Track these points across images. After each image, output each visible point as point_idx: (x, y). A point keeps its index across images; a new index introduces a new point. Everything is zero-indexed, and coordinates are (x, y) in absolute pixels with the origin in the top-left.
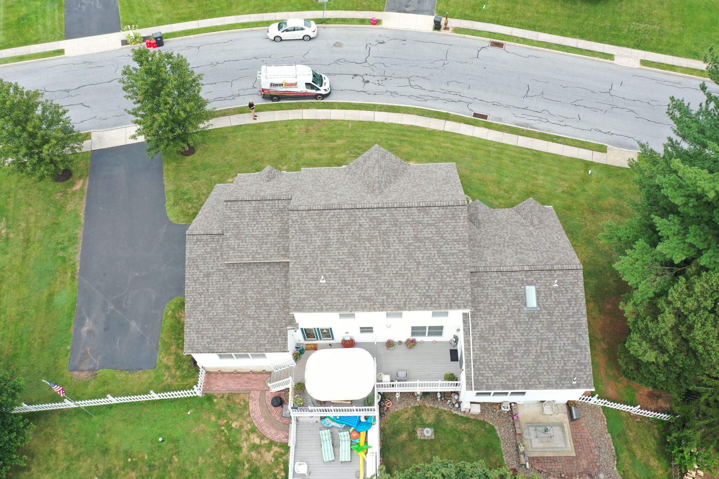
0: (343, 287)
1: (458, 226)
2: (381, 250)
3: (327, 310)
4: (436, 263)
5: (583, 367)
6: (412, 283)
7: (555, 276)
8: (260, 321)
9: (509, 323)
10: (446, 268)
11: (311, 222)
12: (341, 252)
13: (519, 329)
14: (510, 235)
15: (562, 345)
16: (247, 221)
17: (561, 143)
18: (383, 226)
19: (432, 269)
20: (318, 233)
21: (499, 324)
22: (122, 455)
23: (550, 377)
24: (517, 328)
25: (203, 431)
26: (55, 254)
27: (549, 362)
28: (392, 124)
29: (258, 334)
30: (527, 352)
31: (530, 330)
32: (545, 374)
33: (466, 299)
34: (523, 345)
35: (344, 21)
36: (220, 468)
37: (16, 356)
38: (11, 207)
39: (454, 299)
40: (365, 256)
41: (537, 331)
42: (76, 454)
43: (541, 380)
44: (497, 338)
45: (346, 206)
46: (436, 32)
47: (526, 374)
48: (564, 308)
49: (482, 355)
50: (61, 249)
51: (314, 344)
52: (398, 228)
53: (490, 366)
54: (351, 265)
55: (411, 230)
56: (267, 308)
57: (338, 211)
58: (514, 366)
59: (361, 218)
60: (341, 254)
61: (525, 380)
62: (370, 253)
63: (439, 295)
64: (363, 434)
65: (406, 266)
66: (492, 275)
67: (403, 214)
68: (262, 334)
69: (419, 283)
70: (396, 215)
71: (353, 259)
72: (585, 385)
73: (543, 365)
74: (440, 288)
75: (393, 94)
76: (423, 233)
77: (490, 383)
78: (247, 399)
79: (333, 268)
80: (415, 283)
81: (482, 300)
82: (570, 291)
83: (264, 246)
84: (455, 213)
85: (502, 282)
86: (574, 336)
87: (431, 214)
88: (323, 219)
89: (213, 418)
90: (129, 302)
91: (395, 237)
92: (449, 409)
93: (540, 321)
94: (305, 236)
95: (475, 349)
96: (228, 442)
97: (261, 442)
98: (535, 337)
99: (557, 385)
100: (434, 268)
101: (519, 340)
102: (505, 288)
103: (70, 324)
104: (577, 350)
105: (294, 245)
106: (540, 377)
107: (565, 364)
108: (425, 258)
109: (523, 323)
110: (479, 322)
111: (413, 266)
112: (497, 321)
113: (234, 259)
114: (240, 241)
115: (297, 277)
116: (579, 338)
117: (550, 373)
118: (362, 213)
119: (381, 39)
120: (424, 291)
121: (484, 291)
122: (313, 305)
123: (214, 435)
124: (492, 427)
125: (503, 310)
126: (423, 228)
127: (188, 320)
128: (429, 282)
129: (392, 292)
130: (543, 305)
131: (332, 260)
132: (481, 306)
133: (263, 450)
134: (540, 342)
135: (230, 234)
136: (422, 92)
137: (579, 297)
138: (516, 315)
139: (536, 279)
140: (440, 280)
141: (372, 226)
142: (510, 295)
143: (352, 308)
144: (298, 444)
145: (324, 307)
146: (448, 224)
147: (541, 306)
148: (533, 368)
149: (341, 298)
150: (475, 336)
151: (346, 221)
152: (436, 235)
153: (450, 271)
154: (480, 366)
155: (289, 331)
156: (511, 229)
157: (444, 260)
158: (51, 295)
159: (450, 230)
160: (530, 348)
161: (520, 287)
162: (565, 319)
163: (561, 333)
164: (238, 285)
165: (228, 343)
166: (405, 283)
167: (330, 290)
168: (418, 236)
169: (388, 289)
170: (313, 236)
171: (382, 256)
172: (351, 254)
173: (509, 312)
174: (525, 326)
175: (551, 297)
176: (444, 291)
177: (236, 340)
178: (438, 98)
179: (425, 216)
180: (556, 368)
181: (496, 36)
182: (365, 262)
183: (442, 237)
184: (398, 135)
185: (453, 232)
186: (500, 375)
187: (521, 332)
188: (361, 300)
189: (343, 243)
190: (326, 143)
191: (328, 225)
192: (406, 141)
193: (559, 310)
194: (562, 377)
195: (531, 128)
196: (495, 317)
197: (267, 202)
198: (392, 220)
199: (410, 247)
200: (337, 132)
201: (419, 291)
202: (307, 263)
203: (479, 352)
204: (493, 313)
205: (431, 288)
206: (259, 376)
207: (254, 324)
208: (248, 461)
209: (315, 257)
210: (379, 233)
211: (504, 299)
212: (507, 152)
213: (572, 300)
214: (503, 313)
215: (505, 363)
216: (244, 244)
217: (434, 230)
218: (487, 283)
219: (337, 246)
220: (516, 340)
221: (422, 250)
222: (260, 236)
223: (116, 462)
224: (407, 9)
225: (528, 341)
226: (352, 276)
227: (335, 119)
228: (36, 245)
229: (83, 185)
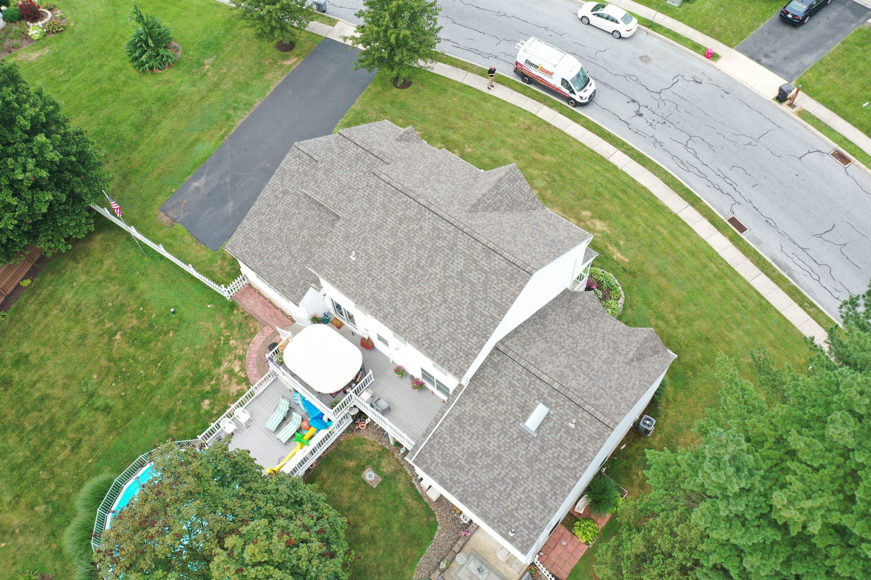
0: (365, 275)
1: (508, 290)
2: (421, 265)
3: (338, 287)
4: (461, 312)
5: (532, 526)
6: (425, 315)
7: (580, 416)
8: (296, 262)
9: (495, 427)
10: (466, 323)
11: (382, 196)
12: (387, 241)
13: (500, 439)
14: (587, 348)
15: (530, 489)
16: (343, 163)
17: (809, 313)
18: (440, 242)
19: (453, 315)
20: (380, 210)
21: (485, 419)
22: (140, 301)
23: (492, 509)
24: (499, 436)
25: (208, 329)
26: (226, 109)
27: (503, 494)
28: (624, 173)
29: (286, 273)
30: (490, 467)
31: (510, 449)
32: (490, 502)
33: (462, 367)
34: (491, 458)
35: (676, 36)
36: (194, 368)
37: (137, 171)
38: (228, 49)
39: (451, 359)
40: (404, 260)
41: (516, 455)
42: (113, 275)
43: (481, 504)
44: (472, 431)
45: (421, 201)
46: (776, 103)
47: (472, 487)
48: (562, 455)
49: (445, 436)
50: (234, 107)
51: (341, 322)
52: (451, 253)
53: (445, 452)
54: (386, 260)
55: (462, 264)
56: (309, 255)
57: (411, 200)
58: (466, 470)
59: (426, 221)
60: (385, 243)
61: (466, 492)
62: (410, 260)
63: (440, 345)
64: (312, 430)
65: (432, 295)
66: (517, 367)
67: (466, 243)
68: (289, 275)
69: (432, 320)
70: (459, 239)
71: (392, 256)
72: (520, 545)
73: (494, 492)
74: (447, 339)
75: (658, 143)
76: (470, 274)
77: (432, 468)
78: (258, 329)
79: (370, 252)
80: (428, 318)
81: (488, 384)
82: (581, 443)
83: (341, 195)
84: (516, 275)
85: (520, 381)
86: (548, 489)
87: (492, 260)
88: (393, 200)
89: (222, 325)
90: (243, 185)
91: (443, 260)
92: (411, 475)
93: (527, 449)
94: (368, 206)
95: (444, 426)
96: (216, 352)
97: (238, 372)
98: (509, 459)
99: (492, 522)
100: (455, 315)
101: (491, 449)
102: (519, 389)
103: (190, 173)
104: (540, 506)
105: (354, 207)
106: (482, 500)
107: (517, 509)
108: (454, 300)
109: (509, 436)
110: (468, 402)
111: (439, 299)
112: (485, 415)
113: (310, 191)
114: (326, 178)
115: (335, 239)
116: (552, 495)
117: (495, 506)
118: (430, 216)
119: (699, 77)
120: (430, 331)
121: (496, 377)
122: (330, 273)
123: (211, 338)
124: (436, 524)
125: (500, 409)
126: (474, 269)
127: (245, 221)
128: (441, 326)
129: (403, 311)
130: (543, 435)
131: (374, 243)
132: (482, 390)
133: (234, 380)
134: (510, 468)
135: (323, 166)
136: (692, 160)
137: (586, 455)
138: (508, 423)
139: (557, 404)
140: (452, 330)
141: (431, 236)
142: (519, 400)
143: (358, 300)
144: (261, 397)
145: (337, 282)
146: (500, 281)
147: (540, 435)
148: (483, 488)
149: (357, 284)
150: (453, 412)
151: (411, 215)
152: (481, 285)
153: (468, 329)
154: (435, 445)
155: (311, 288)
156: (599, 343)
157: (470, 315)
158: (197, 140)
159: (498, 288)
160: (496, 466)
161: (535, 399)
162: (554, 466)
163: (538, 477)
164: (301, 218)
165: (260, 263)
166: (419, 311)
167: (353, 270)
168: (464, 274)
169: (400, 305)
170: (375, 210)
171: (418, 270)
172: (394, 249)
173: (504, 416)
174: (508, 441)
175: (557, 432)
176: (448, 344)
177: (268, 266)
178: (705, 177)
179: (484, 259)
180: (505, 506)
181: (850, 146)
182: (400, 265)
183: (485, 292)
184: (618, 188)
185: (499, 293)
186: (448, 468)
187: (500, 443)
188: (371, 299)
189: (393, 234)
190: (534, 151)
191: (394, 208)
192: (621, 199)
193: (554, 452)
194: (504, 518)
195: (789, 274)
196: (487, 409)
197: (371, 156)
198: (452, 242)
199: (449, 280)
200: (556, 147)
201: (426, 328)
202: (352, 232)
203: (445, 431)
204: (488, 404)
205: (438, 333)
206: (285, 319)
207: (289, 261)
208: (217, 379)
209: (362, 231)
210: (432, 246)
211: (509, 399)
212: (728, 281)
213: (577, 453)
214: (498, 412)
215: (460, 460)
216: (327, 182)
217: (483, 278)
218: (505, 371)
219: (387, 234)
220: (488, 447)
221: (457, 290)
222: (344, 184)
223: (131, 303)
224: (764, 60)
225: (499, 458)
226: (379, 270)
227: (568, 133)
228: (220, 93)
229: (294, 64)
